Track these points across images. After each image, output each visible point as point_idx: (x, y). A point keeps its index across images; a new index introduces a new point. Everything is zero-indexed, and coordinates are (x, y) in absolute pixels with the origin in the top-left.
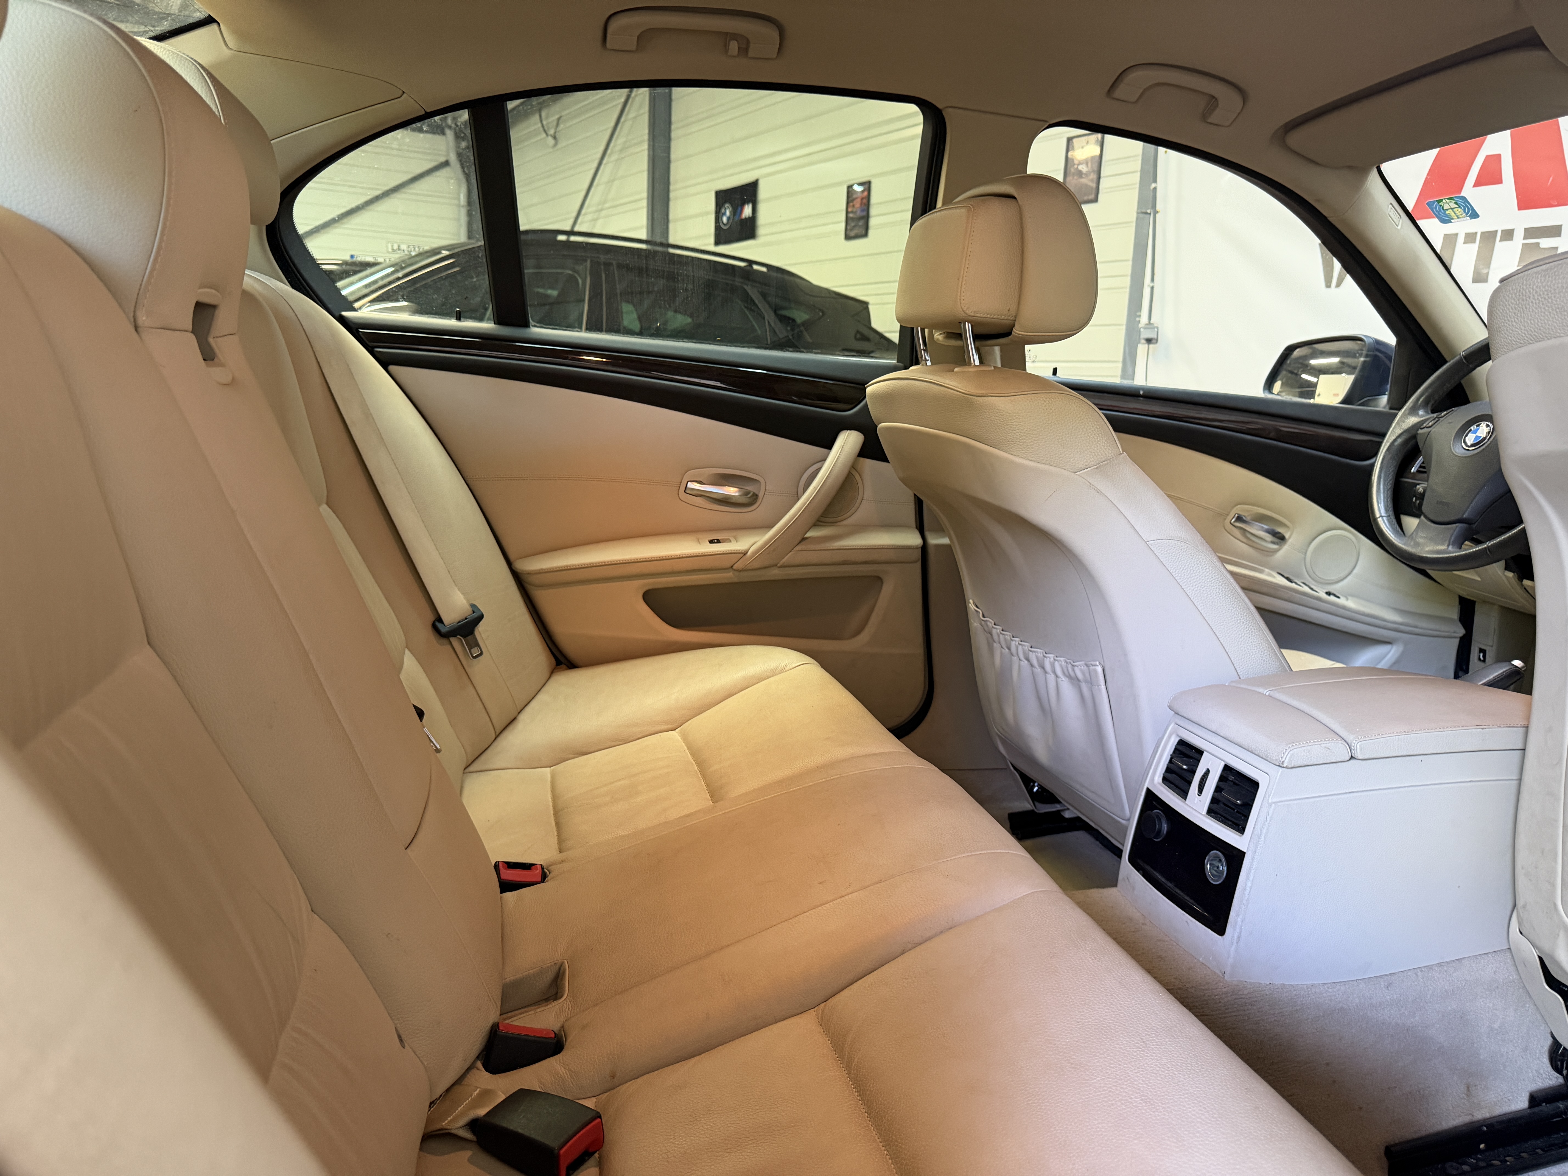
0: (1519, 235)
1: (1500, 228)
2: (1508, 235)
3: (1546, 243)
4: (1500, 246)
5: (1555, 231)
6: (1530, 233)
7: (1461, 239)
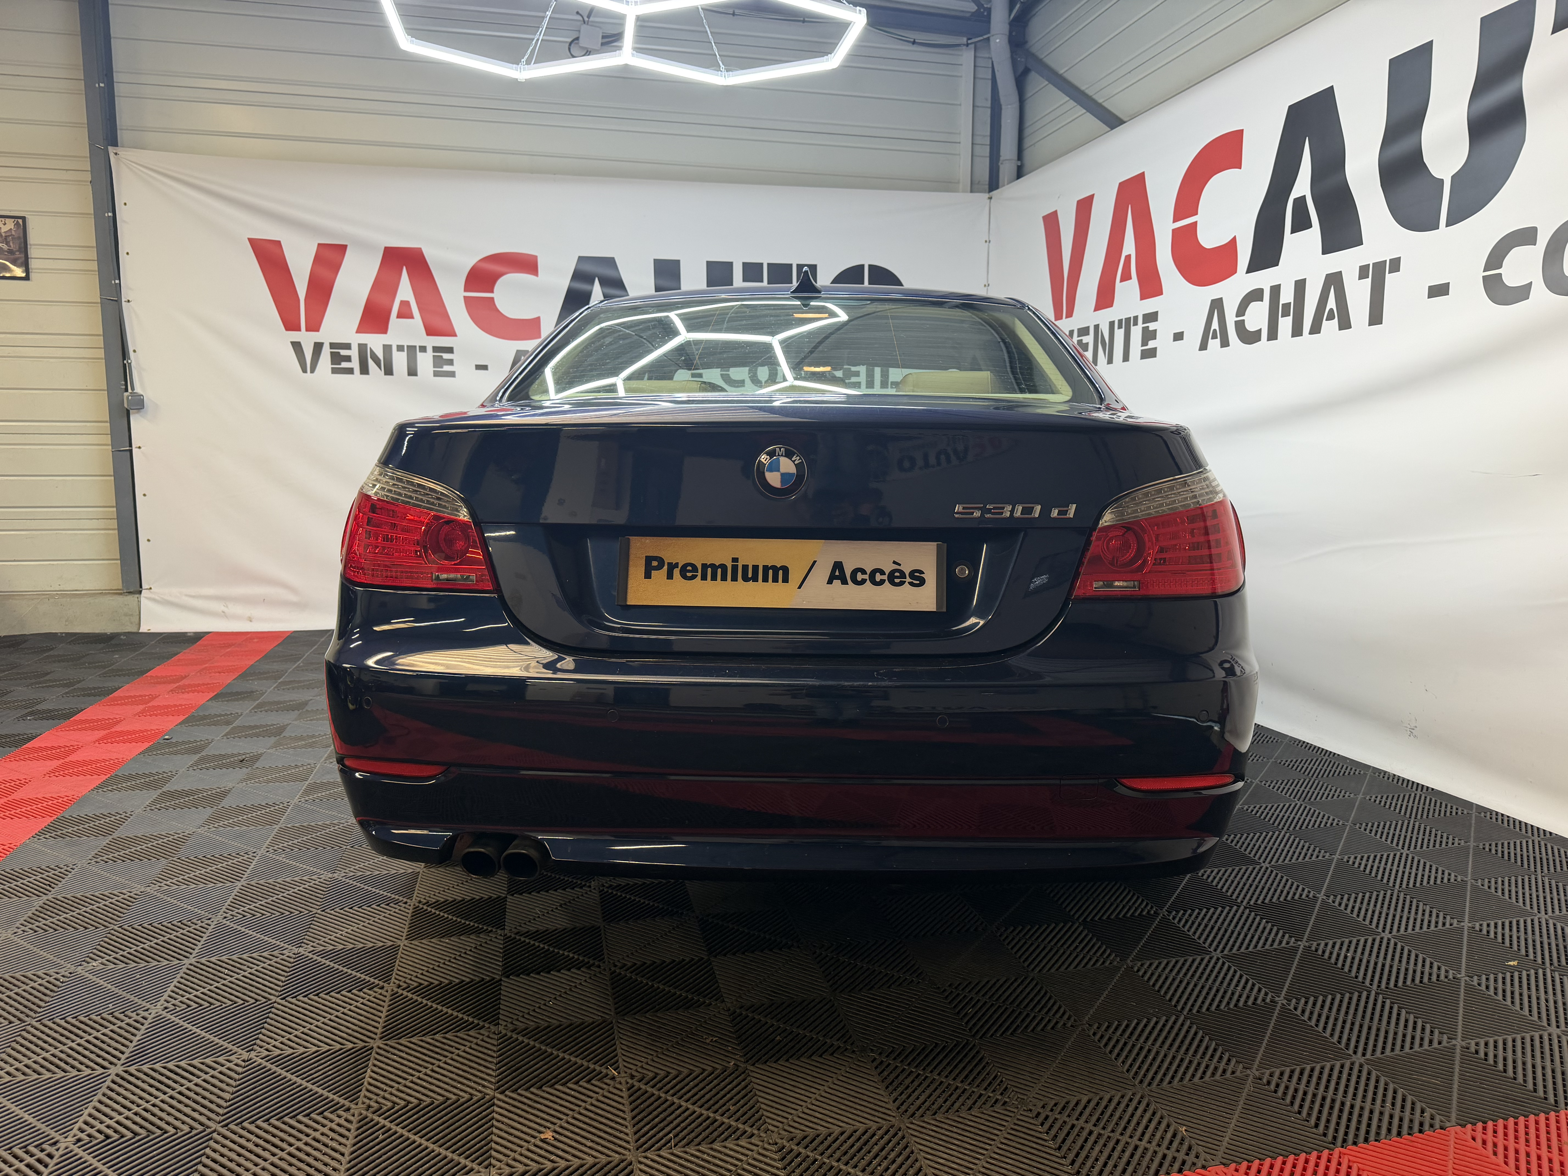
0: (430, 349)
1: (418, 344)
2: (423, 349)
3: (446, 356)
4: (420, 355)
5: (450, 350)
6: (436, 349)
7: (394, 349)
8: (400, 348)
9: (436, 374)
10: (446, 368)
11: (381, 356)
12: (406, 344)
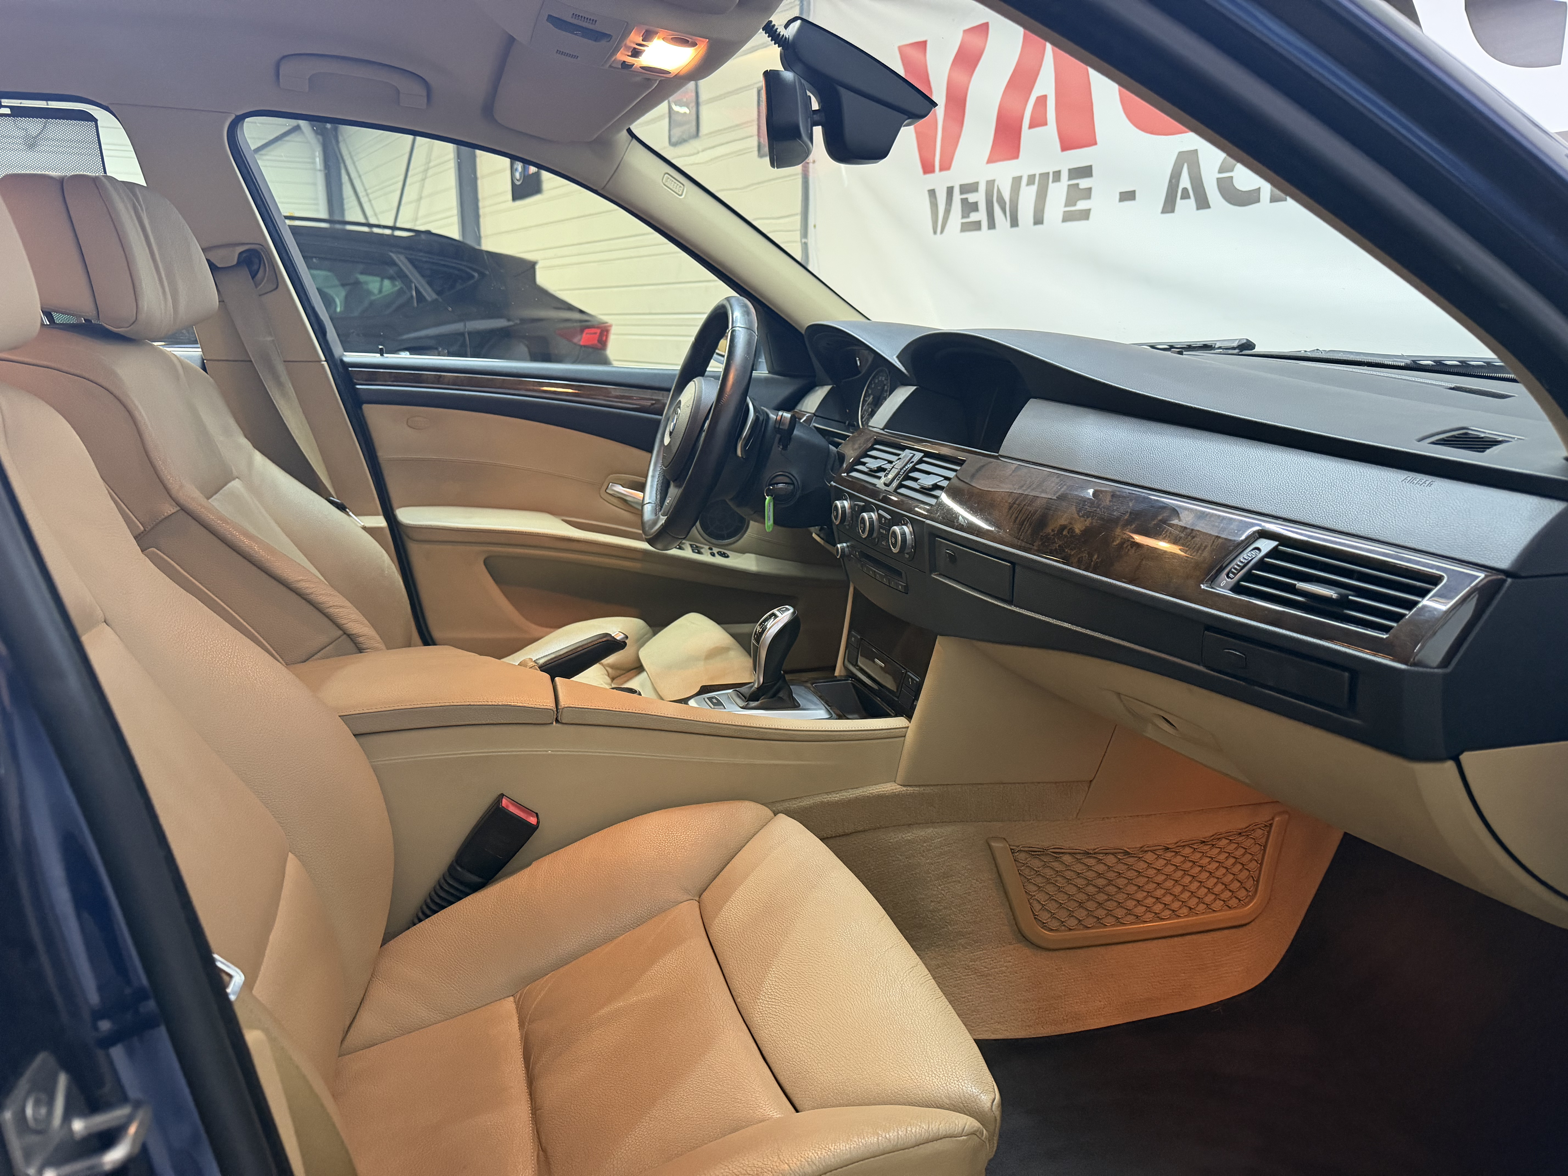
0: (1065, 175)
1: (1051, 169)
2: (1057, 175)
3: (1084, 183)
4: (1051, 188)
5: (1088, 171)
6: (1072, 173)
7: (1024, 181)
8: (1031, 180)
9: (1068, 217)
10: (1082, 205)
11: (1007, 196)
12: (1038, 171)
